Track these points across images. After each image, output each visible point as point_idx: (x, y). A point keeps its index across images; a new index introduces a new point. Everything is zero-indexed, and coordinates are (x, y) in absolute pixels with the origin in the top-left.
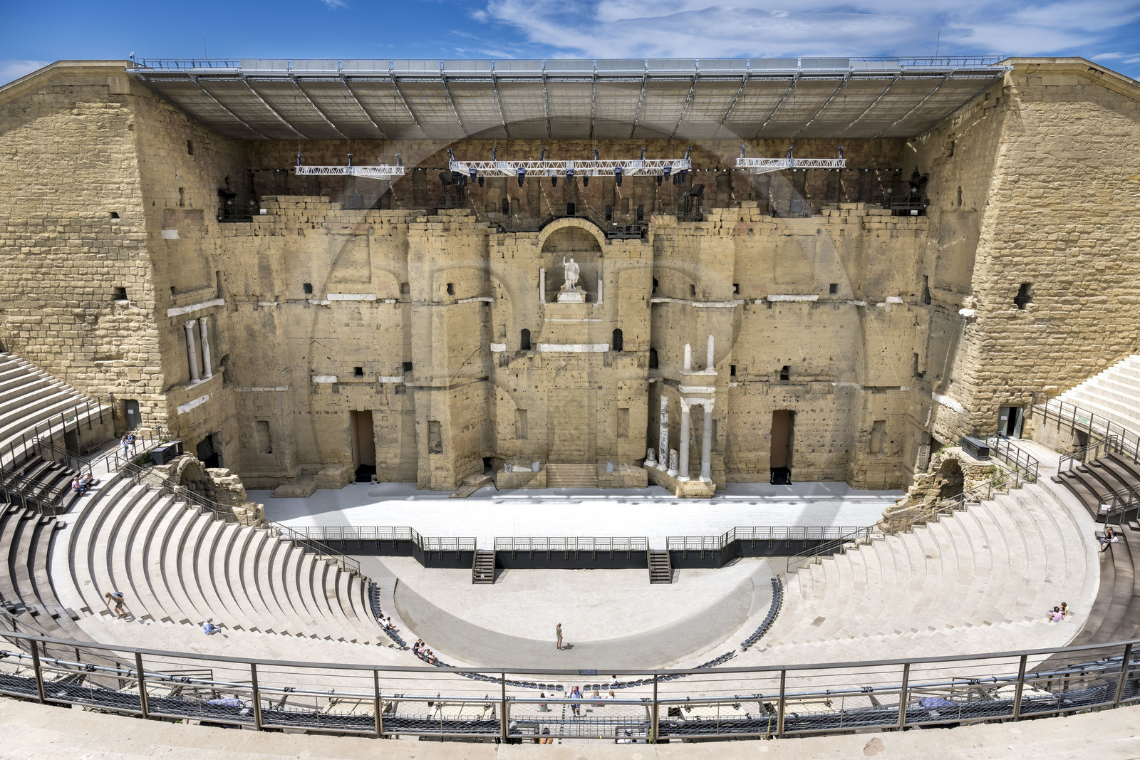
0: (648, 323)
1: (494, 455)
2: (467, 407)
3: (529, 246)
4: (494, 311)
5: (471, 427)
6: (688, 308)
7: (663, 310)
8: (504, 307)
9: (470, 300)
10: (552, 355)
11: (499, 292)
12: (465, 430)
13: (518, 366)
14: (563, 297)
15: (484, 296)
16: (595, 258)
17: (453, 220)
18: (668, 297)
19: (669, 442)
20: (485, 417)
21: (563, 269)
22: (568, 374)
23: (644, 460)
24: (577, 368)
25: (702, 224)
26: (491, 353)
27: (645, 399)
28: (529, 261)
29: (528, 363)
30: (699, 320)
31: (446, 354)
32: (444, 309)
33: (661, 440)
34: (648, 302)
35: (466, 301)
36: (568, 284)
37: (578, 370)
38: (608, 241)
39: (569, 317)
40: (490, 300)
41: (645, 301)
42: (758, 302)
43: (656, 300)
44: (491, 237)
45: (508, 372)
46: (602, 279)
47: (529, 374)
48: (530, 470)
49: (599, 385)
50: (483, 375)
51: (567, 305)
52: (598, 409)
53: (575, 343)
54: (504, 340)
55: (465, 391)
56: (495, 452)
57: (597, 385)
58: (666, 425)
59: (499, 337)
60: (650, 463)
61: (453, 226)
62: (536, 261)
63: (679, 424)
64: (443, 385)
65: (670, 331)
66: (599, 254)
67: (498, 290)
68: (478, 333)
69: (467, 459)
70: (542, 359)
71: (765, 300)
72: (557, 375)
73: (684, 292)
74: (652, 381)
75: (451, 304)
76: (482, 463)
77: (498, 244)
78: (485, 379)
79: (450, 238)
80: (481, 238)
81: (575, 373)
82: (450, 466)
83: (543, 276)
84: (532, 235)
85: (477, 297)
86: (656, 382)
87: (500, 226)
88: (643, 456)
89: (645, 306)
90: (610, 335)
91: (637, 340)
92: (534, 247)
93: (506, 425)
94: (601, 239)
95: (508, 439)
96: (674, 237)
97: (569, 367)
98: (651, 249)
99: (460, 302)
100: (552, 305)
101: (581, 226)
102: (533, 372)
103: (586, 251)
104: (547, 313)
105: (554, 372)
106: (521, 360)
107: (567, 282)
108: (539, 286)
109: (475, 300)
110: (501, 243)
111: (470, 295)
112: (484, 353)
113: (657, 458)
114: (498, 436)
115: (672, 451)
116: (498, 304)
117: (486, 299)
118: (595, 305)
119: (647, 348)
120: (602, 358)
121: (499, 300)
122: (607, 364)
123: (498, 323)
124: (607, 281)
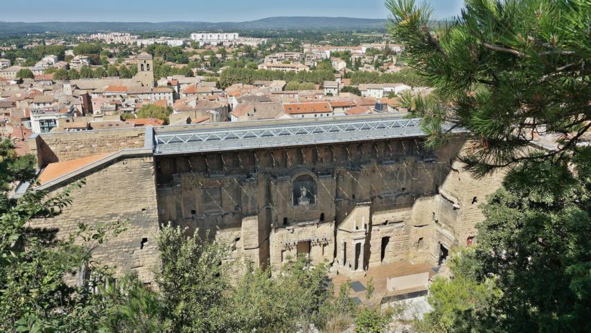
2: (262, 253)
3: (287, 184)
4: (273, 211)
7: (339, 203)
11: (275, 204)
12: (262, 263)
13: (282, 233)
14: (301, 203)
15: (267, 205)
18: (342, 198)
21: (300, 190)
26: (271, 228)
27: (333, 239)
28: (287, 190)
31: (258, 234)
38: (318, 179)
39: (304, 211)
40: (271, 207)
41: (333, 201)
42: (377, 198)
43: (337, 200)
44: (271, 181)
46: (316, 194)
50: (266, 237)
51: (302, 206)
54: (277, 223)
55: (262, 246)
59: (275, 222)
60: (335, 264)
62: (290, 189)
64: (256, 247)
67: (274, 202)
71: (379, 196)
72: (298, 234)
78: (267, 239)
80: (267, 182)
81: (306, 233)
83: (292, 195)
88: (332, 262)
89: (333, 203)
90: (319, 216)
91: (331, 217)
94: (316, 178)
97: (303, 231)
98: (335, 181)
100: (296, 207)
101: (308, 174)
104: (295, 209)
107: (302, 196)
108: (291, 200)
110: (275, 184)
112: (267, 228)
113: (338, 262)
116: (274, 209)
117: (268, 207)
118: (314, 204)
119: (334, 219)
120: (316, 225)
121: (275, 207)
122: (318, 227)
123: (274, 216)
124: (319, 195)
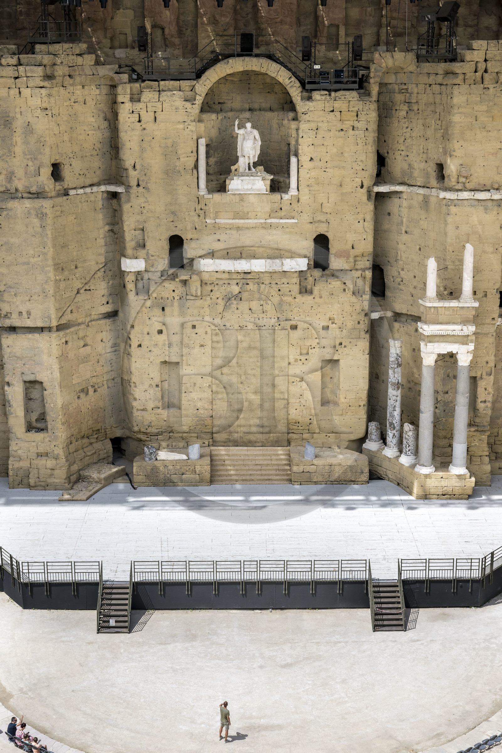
0: (369, 226)
1: (128, 433)
2: (85, 360)
3: (179, 103)
4: (126, 207)
5: (91, 391)
6: (433, 200)
7: (394, 205)
8: (141, 200)
9: (88, 190)
10: (219, 276)
11: (133, 175)
12: (82, 395)
13: (165, 294)
14: (235, 185)
15: (110, 183)
16: (285, 122)
17: (58, 61)
18: (402, 184)
19: (402, 412)
20: (113, 374)
21: (234, 139)
22: (244, 306)
23: (362, 440)
24: (257, 296)
25: (456, 67)
26: (122, 274)
27: (364, 344)
28: (181, 126)
29: (180, 289)
30: (450, 219)
31: (51, 275)
32: (46, 204)
33: (389, 409)
34: (369, 192)
35: (81, 191)
36: (242, 163)
37: (260, 299)
38: (305, 94)
39: (245, 216)
40: (120, 189)
41: (364, 190)
43: (383, 189)
44: (120, 89)
45: (149, 303)
46: (296, 155)
47: (181, 306)
48: (184, 457)
49: (293, 323)
50: (108, 309)
51: (242, 197)
52: (292, 360)
53: (254, 257)
54: (142, 253)
55: (81, 334)
56: (130, 429)
57: (289, 324)
58: (398, 385)
59: (135, 249)
60: (371, 445)
61: (60, 71)
62: (193, 126)
63: (418, 384)
64: (46, 325)
65: (404, 237)
66: (291, 115)
67: (132, 173)
68: (101, 242)
69: (86, 441)
70: (203, 283)
72: (226, 307)
73: (427, 175)
74: (375, 316)
75: (58, 195)
76: (109, 446)
77: (132, 100)
78: (114, 314)
79: (54, 91)
80: (105, 90)
81: (255, 305)
82: (60, 451)
83: (202, 150)
84: (185, 84)
85: (98, 184)
86: (381, 318)
87: (134, 71)
88: (360, 434)
89: (365, 198)
90: (308, 246)
91: (353, 253)
92: (188, 105)
93: (146, 386)
94: (295, 92)
95: (149, 408)
96: (410, 87)
97: (245, 295)
98: (374, 106)
99: (72, 192)
100: (217, 197)
101: (263, 70)
102: (189, 304)
103: (271, 110)
104: (211, 209)
105: (221, 303)
106: (169, 286)
107: (241, 160)
108: (196, 167)
109: (95, 189)
110: (135, 98)
111: (88, 182)
112: (110, 274)
113: (383, 438)
114: (135, 404)
115: (407, 427)
116: (133, 196)
117: (112, 188)
118: (286, 197)
119: (368, 264)
120: (296, 280)
121: (134, 190)
122: (305, 291)
123: (133, 226)
124: (305, 159)
